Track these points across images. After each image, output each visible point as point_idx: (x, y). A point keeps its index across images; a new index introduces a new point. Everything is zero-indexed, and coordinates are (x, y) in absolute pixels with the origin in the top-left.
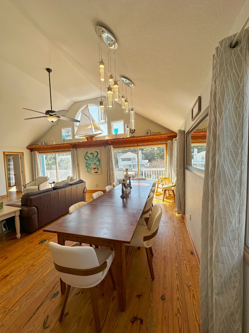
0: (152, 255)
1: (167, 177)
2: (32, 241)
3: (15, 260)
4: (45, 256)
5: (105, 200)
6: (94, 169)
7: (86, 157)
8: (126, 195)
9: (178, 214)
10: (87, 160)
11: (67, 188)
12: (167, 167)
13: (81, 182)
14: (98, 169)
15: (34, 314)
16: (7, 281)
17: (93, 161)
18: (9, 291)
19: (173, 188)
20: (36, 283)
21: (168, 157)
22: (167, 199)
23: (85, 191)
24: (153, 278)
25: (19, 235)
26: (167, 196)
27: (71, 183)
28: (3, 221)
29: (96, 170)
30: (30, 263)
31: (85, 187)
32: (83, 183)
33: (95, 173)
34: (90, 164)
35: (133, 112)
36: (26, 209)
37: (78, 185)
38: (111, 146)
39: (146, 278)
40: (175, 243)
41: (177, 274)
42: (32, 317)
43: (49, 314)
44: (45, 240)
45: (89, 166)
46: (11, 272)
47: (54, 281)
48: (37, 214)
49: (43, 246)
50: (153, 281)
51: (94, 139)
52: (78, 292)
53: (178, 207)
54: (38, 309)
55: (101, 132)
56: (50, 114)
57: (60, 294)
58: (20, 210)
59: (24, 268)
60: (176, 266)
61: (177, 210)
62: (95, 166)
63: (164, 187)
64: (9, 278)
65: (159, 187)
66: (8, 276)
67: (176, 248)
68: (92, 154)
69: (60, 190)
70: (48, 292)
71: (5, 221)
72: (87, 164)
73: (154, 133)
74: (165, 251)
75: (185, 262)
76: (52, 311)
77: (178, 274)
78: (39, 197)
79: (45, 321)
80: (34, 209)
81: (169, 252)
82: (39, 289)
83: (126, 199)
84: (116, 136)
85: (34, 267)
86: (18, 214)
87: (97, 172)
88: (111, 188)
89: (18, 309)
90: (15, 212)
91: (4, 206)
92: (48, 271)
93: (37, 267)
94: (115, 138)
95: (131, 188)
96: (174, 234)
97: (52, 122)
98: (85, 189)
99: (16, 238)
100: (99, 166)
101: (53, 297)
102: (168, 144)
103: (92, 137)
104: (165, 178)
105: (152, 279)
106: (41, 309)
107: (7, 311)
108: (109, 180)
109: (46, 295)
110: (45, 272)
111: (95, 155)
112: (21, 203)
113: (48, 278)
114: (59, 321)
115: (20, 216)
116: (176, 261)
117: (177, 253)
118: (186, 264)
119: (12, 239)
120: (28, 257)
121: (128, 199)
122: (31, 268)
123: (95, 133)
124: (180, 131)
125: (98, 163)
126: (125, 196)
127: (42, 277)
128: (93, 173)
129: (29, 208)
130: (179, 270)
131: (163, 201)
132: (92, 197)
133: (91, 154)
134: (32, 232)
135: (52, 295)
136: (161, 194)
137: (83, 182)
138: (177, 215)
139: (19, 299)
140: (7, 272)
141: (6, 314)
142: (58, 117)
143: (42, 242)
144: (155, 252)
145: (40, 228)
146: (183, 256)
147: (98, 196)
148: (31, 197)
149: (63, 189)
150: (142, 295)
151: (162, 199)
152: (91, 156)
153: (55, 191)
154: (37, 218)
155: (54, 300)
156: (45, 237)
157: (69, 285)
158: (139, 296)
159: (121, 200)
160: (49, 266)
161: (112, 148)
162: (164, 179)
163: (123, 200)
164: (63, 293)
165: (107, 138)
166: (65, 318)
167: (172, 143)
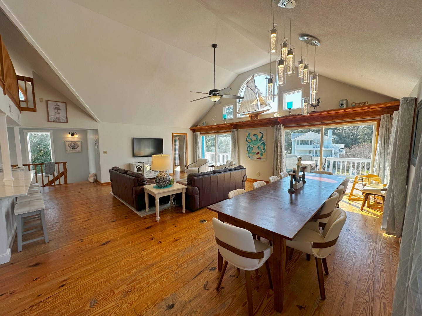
0: (327, 273)
1: (375, 173)
2: (194, 218)
3: (182, 230)
4: (205, 234)
5: (268, 192)
6: (257, 154)
7: (248, 139)
8: (296, 190)
9: (387, 233)
10: (249, 143)
11: (226, 173)
12: (377, 158)
13: (241, 168)
14: (262, 154)
15: (197, 276)
16: (178, 244)
17: (256, 144)
18: (179, 252)
19: (383, 192)
20: (198, 253)
21: (379, 142)
22: (370, 208)
23: (245, 179)
24: (323, 297)
25: (184, 210)
26: (371, 203)
27: (230, 168)
28: (173, 195)
29: (259, 156)
30: (193, 236)
31: (245, 175)
32: (243, 170)
33: (258, 158)
34: (253, 148)
35: (315, 80)
36: (190, 188)
37: (237, 171)
38: (282, 125)
39: (313, 293)
40: (371, 272)
41: (364, 308)
42: (196, 277)
43: (209, 281)
44: (205, 221)
45: (251, 151)
46: (180, 238)
47: (212, 258)
48: (198, 195)
49: (202, 225)
50: (322, 301)
51: (259, 118)
52: (233, 275)
53: (388, 223)
54: (200, 273)
55: (269, 108)
56: (213, 94)
57: (217, 270)
58: (186, 188)
59: (188, 238)
60: (364, 299)
61: (385, 227)
62: (258, 151)
63: (366, 188)
64: (179, 242)
65: (355, 187)
66: (178, 240)
67: (371, 278)
68: (256, 136)
69: (219, 175)
70: (207, 264)
71: (174, 196)
72: (249, 148)
73: (354, 104)
74: (349, 275)
75: (384, 301)
76: (211, 279)
77: (367, 310)
78: (201, 178)
79: (205, 285)
80: (196, 189)
81: (357, 279)
82: (200, 259)
83: (296, 195)
84: (290, 112)
85: (197, 240)
86: (184, 191)
87: (260, 158)
88: (276, 180)
89: (186, 267)
90: (182, 189)
91: (174, 182)
92: (207, 248)
93: (198, 241)
94: (287, 114)
95: (304, 182)
96: (372, 259)
97: (215, 101)
98: (245, 176)
99: (182, 213)
100: (264, 151)
101: (211, 270)
102: (381, 120)
103: (257, 114)
104: (370, 176)
105: (321, 297)
106: (202, 274)
107: (179, 265)
108: (276, 169)
109: (206, 266)
110: (205, 248)
111: (260, 136)
112: (187, 182)
113: (207, 253)
114: (216, 290)
115: (186, 193)
116: (367, 293)
117: (371, 285)
118: (384, 304)
119: (179, 213)
120: (192, 231)
121: (299, 196)
122: (194, 240)
123: (260, 110)
124: (406, 100)
125: (262, 147)
126: (294, 191)
127: (202, 251)
128: (256, 159)
129: (193, 188)
130: (369, 305)
131: (362, 209)
132: (253, 186)
133: (254, 135)
134: (194, 210)
135: (211, 268)
136: (358, 199)
137: (244, 168)
138: (385, 235)
139: (186, 260)
140: (177, 237)
141: (178, 266)
142: (221, 96)
143: (202, 222)
144: (332, 272)
145: (201, 208)
146: (382, 292)
147: (259, 186)
148: (195, 178)
149: (222, 174)
150: (305, 308)
151: (360, 206)
152: (254, 138)
153: (215, 175)
154: (198, 198)
155: (212, 272)
156: (204, 218)
157: (226, 261)
158: (300, 308)
159: (288, 195)
160: (208, 244)
161: (282, 128)
162: (367, 176)
163: (291, 196)
164: (220, 270)
165: (276, 115)
166: (221, 289)
167: (392, 118)
